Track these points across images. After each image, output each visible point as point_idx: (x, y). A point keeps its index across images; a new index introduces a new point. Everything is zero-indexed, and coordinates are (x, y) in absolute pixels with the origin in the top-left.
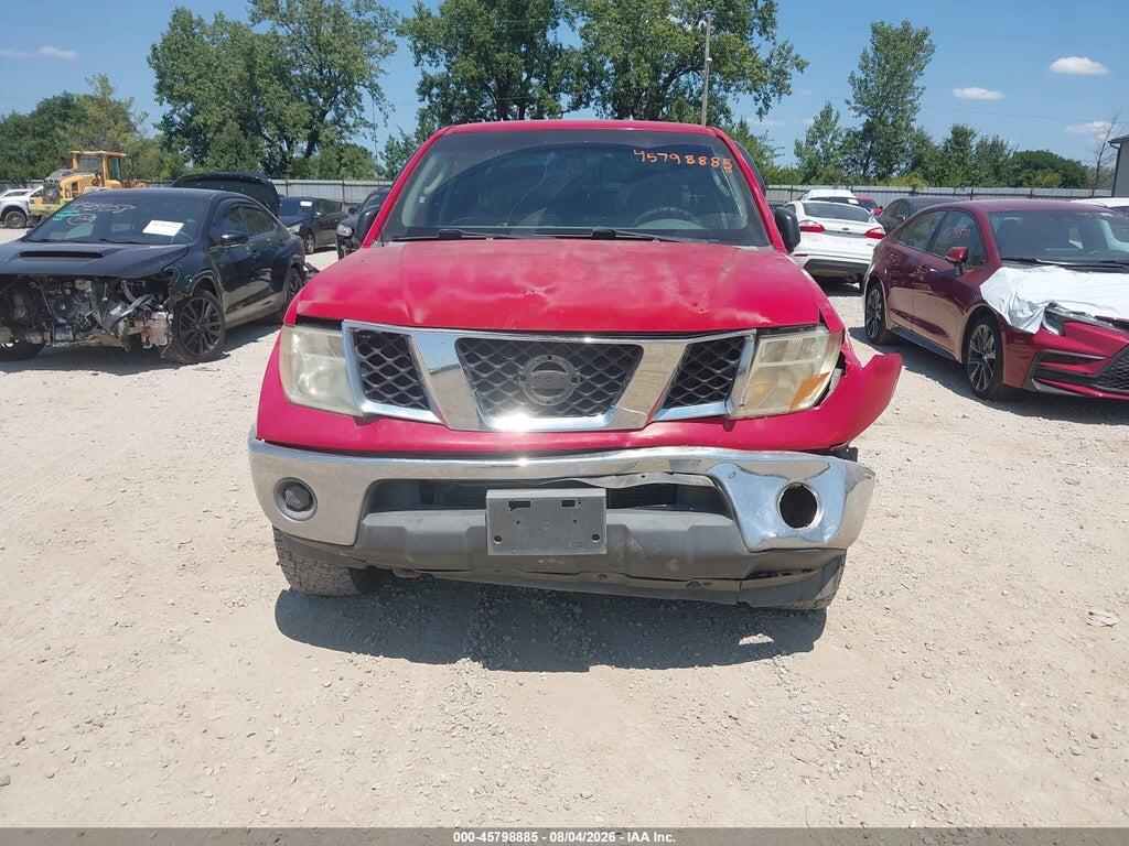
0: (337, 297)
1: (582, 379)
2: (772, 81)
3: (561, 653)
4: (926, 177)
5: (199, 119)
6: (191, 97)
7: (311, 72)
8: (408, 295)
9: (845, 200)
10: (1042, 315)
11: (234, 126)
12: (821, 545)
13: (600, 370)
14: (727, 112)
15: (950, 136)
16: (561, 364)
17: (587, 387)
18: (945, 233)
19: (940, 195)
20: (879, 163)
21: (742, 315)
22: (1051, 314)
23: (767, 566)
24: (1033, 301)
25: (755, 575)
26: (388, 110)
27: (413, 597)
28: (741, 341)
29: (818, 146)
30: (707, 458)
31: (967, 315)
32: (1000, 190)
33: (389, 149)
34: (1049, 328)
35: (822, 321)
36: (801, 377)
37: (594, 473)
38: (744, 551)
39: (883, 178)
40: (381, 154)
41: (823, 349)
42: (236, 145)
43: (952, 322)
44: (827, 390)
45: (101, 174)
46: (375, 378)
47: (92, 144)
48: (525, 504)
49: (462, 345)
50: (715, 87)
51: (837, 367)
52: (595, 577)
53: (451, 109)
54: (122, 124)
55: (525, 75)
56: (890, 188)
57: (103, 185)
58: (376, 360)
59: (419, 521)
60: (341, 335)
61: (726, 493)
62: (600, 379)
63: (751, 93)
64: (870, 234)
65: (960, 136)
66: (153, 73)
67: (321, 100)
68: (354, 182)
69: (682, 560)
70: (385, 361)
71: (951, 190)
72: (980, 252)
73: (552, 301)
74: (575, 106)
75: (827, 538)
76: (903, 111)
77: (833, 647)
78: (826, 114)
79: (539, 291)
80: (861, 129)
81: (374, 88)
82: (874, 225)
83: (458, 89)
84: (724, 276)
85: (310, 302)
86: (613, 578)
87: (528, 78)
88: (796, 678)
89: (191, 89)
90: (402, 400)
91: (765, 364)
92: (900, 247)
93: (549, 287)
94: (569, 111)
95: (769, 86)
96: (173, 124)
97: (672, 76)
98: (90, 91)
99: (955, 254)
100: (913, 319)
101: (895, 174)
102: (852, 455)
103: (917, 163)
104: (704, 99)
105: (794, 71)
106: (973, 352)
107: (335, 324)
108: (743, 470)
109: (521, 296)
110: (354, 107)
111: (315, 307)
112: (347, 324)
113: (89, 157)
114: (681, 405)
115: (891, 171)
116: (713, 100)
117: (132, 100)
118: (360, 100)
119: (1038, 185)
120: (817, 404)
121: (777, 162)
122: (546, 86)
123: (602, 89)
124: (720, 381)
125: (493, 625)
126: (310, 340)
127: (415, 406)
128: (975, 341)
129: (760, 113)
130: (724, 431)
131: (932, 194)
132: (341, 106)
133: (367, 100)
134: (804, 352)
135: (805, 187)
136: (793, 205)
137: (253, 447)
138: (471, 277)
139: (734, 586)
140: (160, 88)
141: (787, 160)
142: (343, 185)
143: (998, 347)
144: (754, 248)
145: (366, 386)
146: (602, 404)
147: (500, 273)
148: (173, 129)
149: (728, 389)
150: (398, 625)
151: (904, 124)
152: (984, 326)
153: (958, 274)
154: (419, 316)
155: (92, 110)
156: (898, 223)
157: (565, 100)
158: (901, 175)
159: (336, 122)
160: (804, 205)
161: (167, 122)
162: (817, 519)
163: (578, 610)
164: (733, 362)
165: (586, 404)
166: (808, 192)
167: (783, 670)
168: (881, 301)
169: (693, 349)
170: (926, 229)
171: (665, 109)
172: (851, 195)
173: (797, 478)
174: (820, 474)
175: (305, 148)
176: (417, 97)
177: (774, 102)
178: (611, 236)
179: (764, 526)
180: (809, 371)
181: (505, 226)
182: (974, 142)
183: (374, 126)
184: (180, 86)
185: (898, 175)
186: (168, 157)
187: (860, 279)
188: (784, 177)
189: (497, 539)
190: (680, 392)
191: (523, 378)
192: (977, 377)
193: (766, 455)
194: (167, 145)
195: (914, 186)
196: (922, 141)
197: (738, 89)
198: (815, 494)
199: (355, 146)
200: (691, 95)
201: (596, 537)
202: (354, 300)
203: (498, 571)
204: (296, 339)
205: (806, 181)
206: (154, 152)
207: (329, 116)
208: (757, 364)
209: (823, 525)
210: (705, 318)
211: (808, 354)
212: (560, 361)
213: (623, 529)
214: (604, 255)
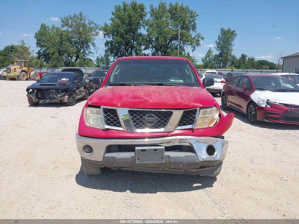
0: (98, 100)
1: (158, 120)
2: (196, 43)
3: (152, 188)
4: (235, 67)
5: (48, 52)
6: (46, 46)
7: (77, 40)
8: (116, 100)
9: (215, 73)
10: (266, 103)
11: (57, 53)
12: (216, 160)
13: (163, 117)
14: (184, 50)
15: (241, 56)
16: (153, 116)
17: (159, 121)
18: (241, 82)
19: (239, 71)
20: (223, 63)
21: (196, 104)
22: (268, 102)
23: (204, 165)
24: (264, 99)
25: (201, 168)
26: (97, 49)
27: (114, 174)
28: (196, 110)
29: (208, 59)
30: (189, 139)
31: (247, 102)
32: (254, 70)
33: (97, 60)
34: (267, 106)
35: (215, 106)
36: (210, 119)
37: (161, 143)
38: (198, 162)
39: (224, 67)
40: (95, 61)
41: (215, 112)
42: (58, 58)
43: (244, 105)
44: (216, 122)
45: (22, 66)
46: (108, 120)
47: (19, 58)
48: (145, 150)
49: (129, 111)
50: (181, 44)
51: (219, 116)
52: (161, 169)
53: (113, 49)
54: (27, 53)
55: (132, 41)
56: (226, 70)
57: (22, 69)
58: (109, 116)
59: (119, 155)
60: (100, 110)
61: (193, 147)
62: (162, 119)
63: (190, 46)
64: (222, 82)
65: (243, 56)
66: (36, 40)
67: (79, 47)
68: (88, 68)
69: (183, 164)
70: (111, 116)
71: (241, 70)
72: (250, 87)
73: (151, 101)
74: (145, 49)
75: (218, 158)
76: (229, 50)
77: (219, 185)
78: (210, 51)
79: (148, 99)
80: (218, 54)
81: (93, 44)
82: (223, 80)
83: (115, 44)
84: (191, 95)
85: (92, 102)
86: (166, 169)
87: (133, 42)
88: (210, 193)
89: (46, 44)
90: (115, 125)
91: (202, 116)
92: (230, 85)
93: (150, 98)
94: (144, 50)
95: (195, 44)
96: (41, 53)
97: (170, 41)
98: (19, 44)
99: (244, 87)
100: (234, 103)
101: (227, 66)
102: (223, 138)
103: (233, 63)
104: (178, 47)
105: (201, 40)
106: (249, 112)
107: (99, 107)
108: (197, 141)
109: (143, 100)
110: (88, 49)
111: (93, 103)
112: (102, 107)
113: (19, 61)
114: (182, 126)
115: (226, 65)
116: (180, 47)
117: (30, 47)
118: (89, 47)
119: (264, 69)
120: (214, 125)
121: (197, 63)
122: (138, 44)
123: (152, 45)
124: (191, 120)
125: (134, 181)
126: (91, 111)
127: (118, 126)
128: (250, 109)
129: (193, 51)
130: (192, 132)
131: (237, 71)
132: (85, 48)
133: (91, 46)
134: (211, 113)
135: (204, 70)
136: (202, 75)
137: (77, 137)
138: (131, 95)
139: (196, 170)
140: (37, 44)
141: (200, 63)
142: (85, 69)
143: (255, 111)
144: (196, 87)
145: (106, 122)
146: (163, 125)
147: (138, 94)
148: (41, 54)
149: (193, 122)
150: (111, 182)
151: (229, 53)
152: (252, 105)
153: (245, 92)
154: (119, 105)
155: (19, 49)
156: (229, 79)
157: (143, 47)
158: (229, 66)
159: (83, 52)
160: (205, 75)
161: (39, 53)
162: (215, 154)
163: (155, 177)
164: (194, 115)
165: (159, 126)
166: (205, 71)
167: (207, 191)
168: (226, 99)
169: (185, 112)
170: (236, 81)
171: (168, 50)
172: (217, 72)
173: (210, 144)
174: (216, 142)
175: (75, 59)
176: (105, 46)
177: (196, 48)
178: (162, 85)
179: (203, 155)
180: (212, 117)
181: (136, 82)
182: (247, 58)
183: (93, 53)
184: (43, 44)
185: (228, 66)
186: (39, 61)
187: (220, 93)
188: (199, 67)
189: (138, 159)
190: (182, 123)
191: (144, 119)
192: (250, 118)
193: (203, 138)
194: (39, 58)
195: (232, 69)
196: (234, 57)
197: (187, 44)
198: (215, 147)
199: (88, 59)
200: (175, 46)
201: (162, 158)
202: (103, 101)
203: (137, 167)
204: (88, 111)
205: (205, 68)
206: (35, 60)
207: (82, 51)
208: (200, 116)
209: (217, 155)
210: (187, 105)
211: (212, 113)
212: (153, 115)
213: (169, 156)
214: (162, 90)
